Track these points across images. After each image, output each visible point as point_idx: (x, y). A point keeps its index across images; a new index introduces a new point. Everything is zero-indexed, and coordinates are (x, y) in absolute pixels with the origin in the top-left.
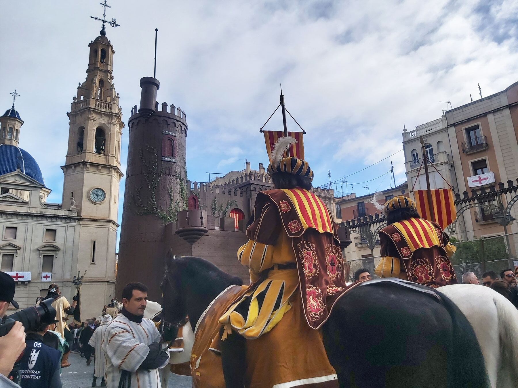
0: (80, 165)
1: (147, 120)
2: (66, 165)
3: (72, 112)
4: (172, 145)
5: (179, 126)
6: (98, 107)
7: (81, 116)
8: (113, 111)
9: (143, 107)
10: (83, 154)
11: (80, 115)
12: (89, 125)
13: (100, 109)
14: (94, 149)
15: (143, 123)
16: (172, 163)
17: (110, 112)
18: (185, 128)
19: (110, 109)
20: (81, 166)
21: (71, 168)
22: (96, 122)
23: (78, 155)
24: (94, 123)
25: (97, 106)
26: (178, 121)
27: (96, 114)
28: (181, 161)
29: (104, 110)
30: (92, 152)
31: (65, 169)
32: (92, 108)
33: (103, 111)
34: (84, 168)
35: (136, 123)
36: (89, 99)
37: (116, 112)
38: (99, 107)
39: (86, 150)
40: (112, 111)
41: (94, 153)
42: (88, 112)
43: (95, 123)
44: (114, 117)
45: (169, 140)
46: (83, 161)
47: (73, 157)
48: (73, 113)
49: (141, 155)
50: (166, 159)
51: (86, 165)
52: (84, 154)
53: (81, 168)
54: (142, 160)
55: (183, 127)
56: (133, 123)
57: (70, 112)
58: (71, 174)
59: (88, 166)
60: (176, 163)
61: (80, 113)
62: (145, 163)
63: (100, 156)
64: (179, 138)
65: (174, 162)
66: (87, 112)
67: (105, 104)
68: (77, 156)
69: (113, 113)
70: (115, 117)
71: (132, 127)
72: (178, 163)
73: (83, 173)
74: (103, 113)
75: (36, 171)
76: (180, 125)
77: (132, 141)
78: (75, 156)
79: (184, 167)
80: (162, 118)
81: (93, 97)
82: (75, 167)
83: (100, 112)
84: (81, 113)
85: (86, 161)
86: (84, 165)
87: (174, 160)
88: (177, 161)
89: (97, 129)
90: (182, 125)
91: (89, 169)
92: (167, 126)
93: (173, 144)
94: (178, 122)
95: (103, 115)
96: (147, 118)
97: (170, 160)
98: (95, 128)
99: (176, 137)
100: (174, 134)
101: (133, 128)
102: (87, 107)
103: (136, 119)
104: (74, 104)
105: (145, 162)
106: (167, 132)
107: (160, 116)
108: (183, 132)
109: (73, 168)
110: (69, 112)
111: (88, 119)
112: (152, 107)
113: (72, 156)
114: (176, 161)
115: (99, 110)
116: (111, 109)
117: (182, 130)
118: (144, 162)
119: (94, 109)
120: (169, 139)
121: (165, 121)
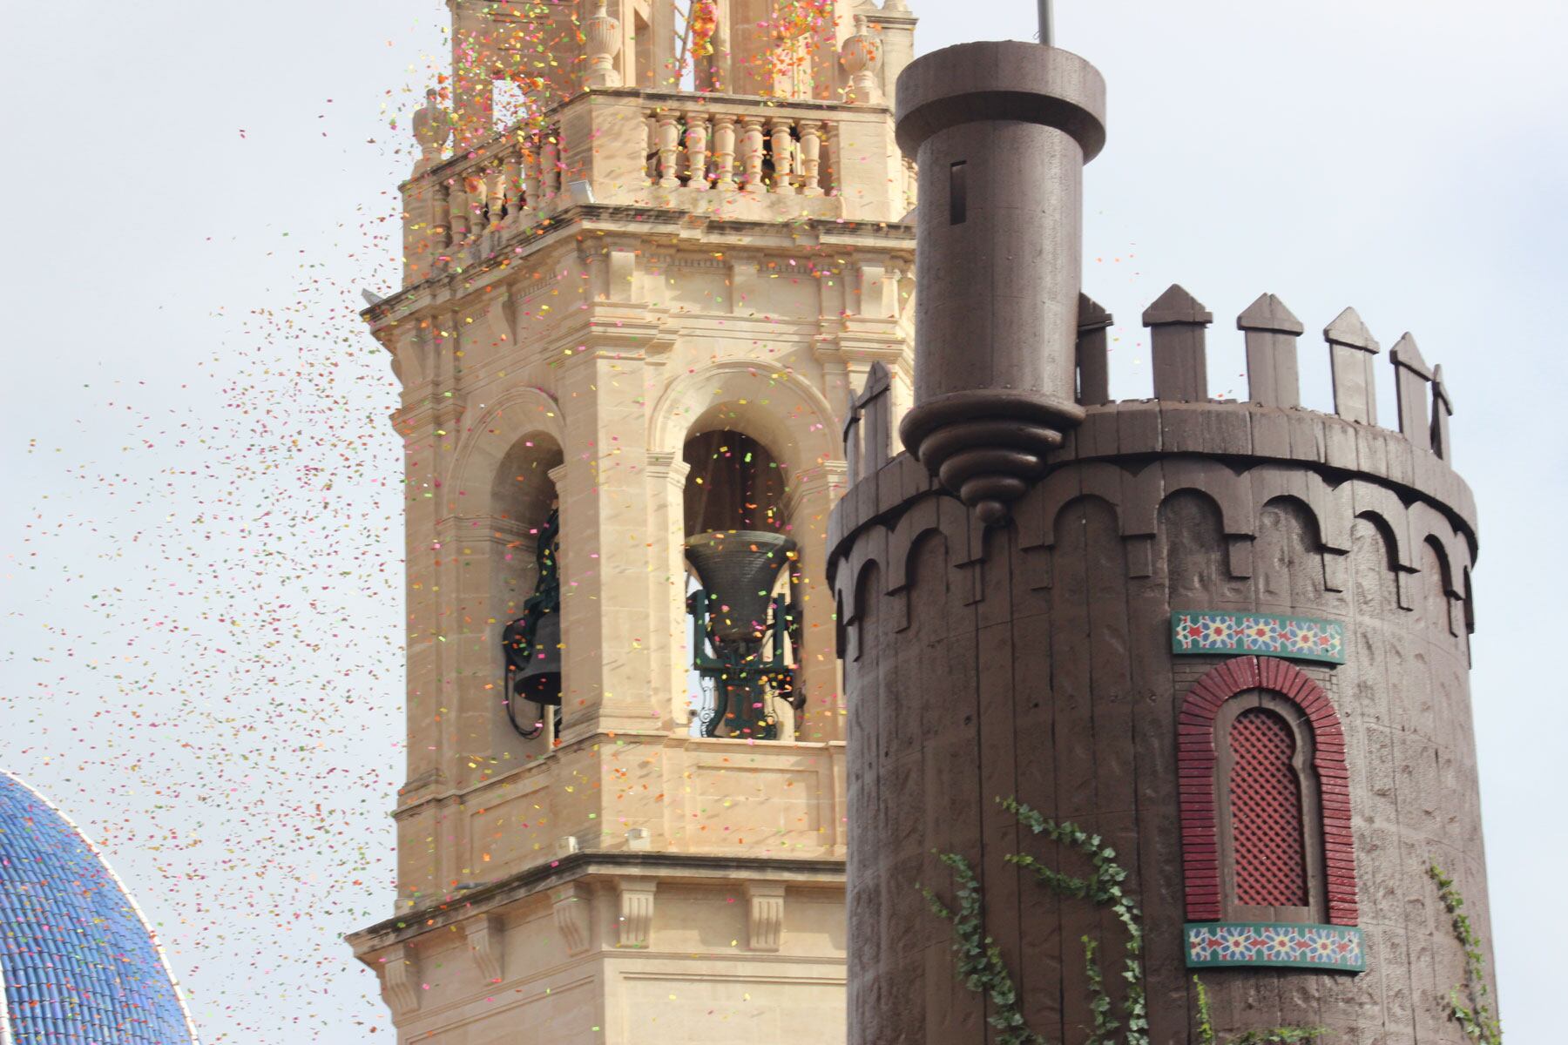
0: (545, 899)
1: (997, 528)
2: (408, 906)
3: (416, 288)
4: (1291, 769)
5: (1367, 529)
6: (684, 181)
7: (511, 310)
8: (853, 204)
9: (943, 397)
10: (571, 767)
11: (496, 310)
12: (607, 409)
13: (701, 209)
14: (696, 694)
15: (960, 566)
16: (1312, 983)
17: (814, 225)
18: (1432, 541)
19: (815, 190)
20: (566, 900)
21: (462, 936)
22: (675, 362)
23: (513, 779)
24: (650, 377)
25: (670, 180)
26: (1335, 476)
27: (668, 273)
28: (1421, 934)
29: (751, 206)
30: (670, 725)
31: (397, 964)
32: (617, 212)
33: (738, 226)
34: (592, 927)
35: (893, 576)
36: (578, 108)
37: (885, 206)
38: (699, 182)
39: (591, 713)
40: (837, 208)
41: (695, 731)
42: (583, 259)
43: (667, 373)
44: (871, 271)
45: (1259, 711)
46: (572, 846)
47: (474, 803)
48: (424, 300)
49: (967, 937)
50: (1237, 945)
51: (612, 888)
52: (583, 758)
53: (568, 931)
54: (987, 988)
55: (1411, 525)
56: (869, 568)
57: (397, 288)
58: (470, 1010)
59: (637, 903)
60: (1352, 974)
61: (495, 285)
62: (1018, 1019)
63: (760, 760)
64: (1372, 675)
65: (1332, 972)
66: (567, 266)
67: (758, 139)
68: (508, 790)
69: (854, 228)
70: (879, 271)
71: (860, 616)
72: (1385, 969)
73: (593, 987)
74: (746, 240)
75: (119, 994)
76: (1372, 516)
77: (869, 778)
78: (494, 796)
79: (1457, 999)
80: (1160, 484)
81: (614, 81)
82: (499, 925)
83: (715, 238)
84: (510, 282)
85: (607, 844)
86: (587, 890)
87: (1325, 946)
88: (1367, 944)
89: (698, 446)
90: (1387, 505)
91: (652, 935)
92: (1215, 556)
93: (1298, 762)
94: (1346, 485)
95: (744, 272)
96: (996, 505)
97: (1282, 945)
98: (673, 440)
99: (1332, 666)
100: (1305, 641)
101: (870, 626)
102: (564, 202)
103: (887, 519)
104: (428, 189)
105: (1018, 1006)
106: (1218, 633)
107: (1136, 462)
108: (1422, 586)
109: (479, 936)
110: (385, 294)
111: (588, 341)
112: (1037, 378)
113: (461, 799)
114: (1351, 959)
115: (693, 222)
116: (827, 181)
117: (1395, 566)
118: (999, 1011)
119: (639, 214)
120: (1252, 701)
121: (1191, 509)
